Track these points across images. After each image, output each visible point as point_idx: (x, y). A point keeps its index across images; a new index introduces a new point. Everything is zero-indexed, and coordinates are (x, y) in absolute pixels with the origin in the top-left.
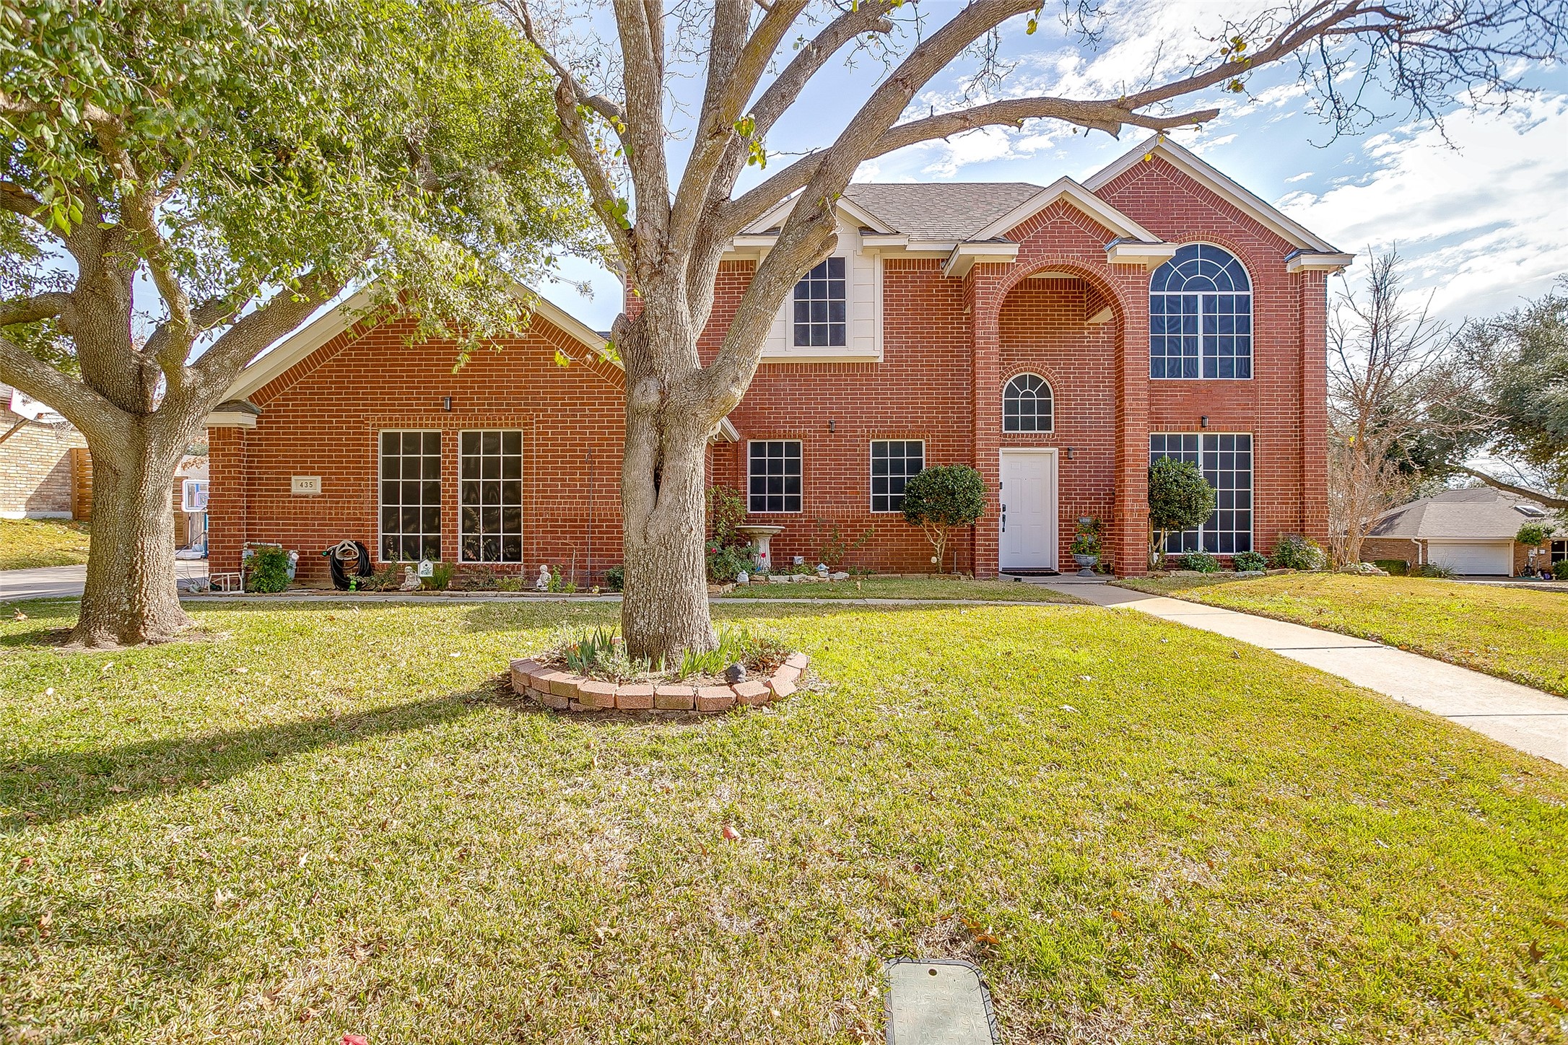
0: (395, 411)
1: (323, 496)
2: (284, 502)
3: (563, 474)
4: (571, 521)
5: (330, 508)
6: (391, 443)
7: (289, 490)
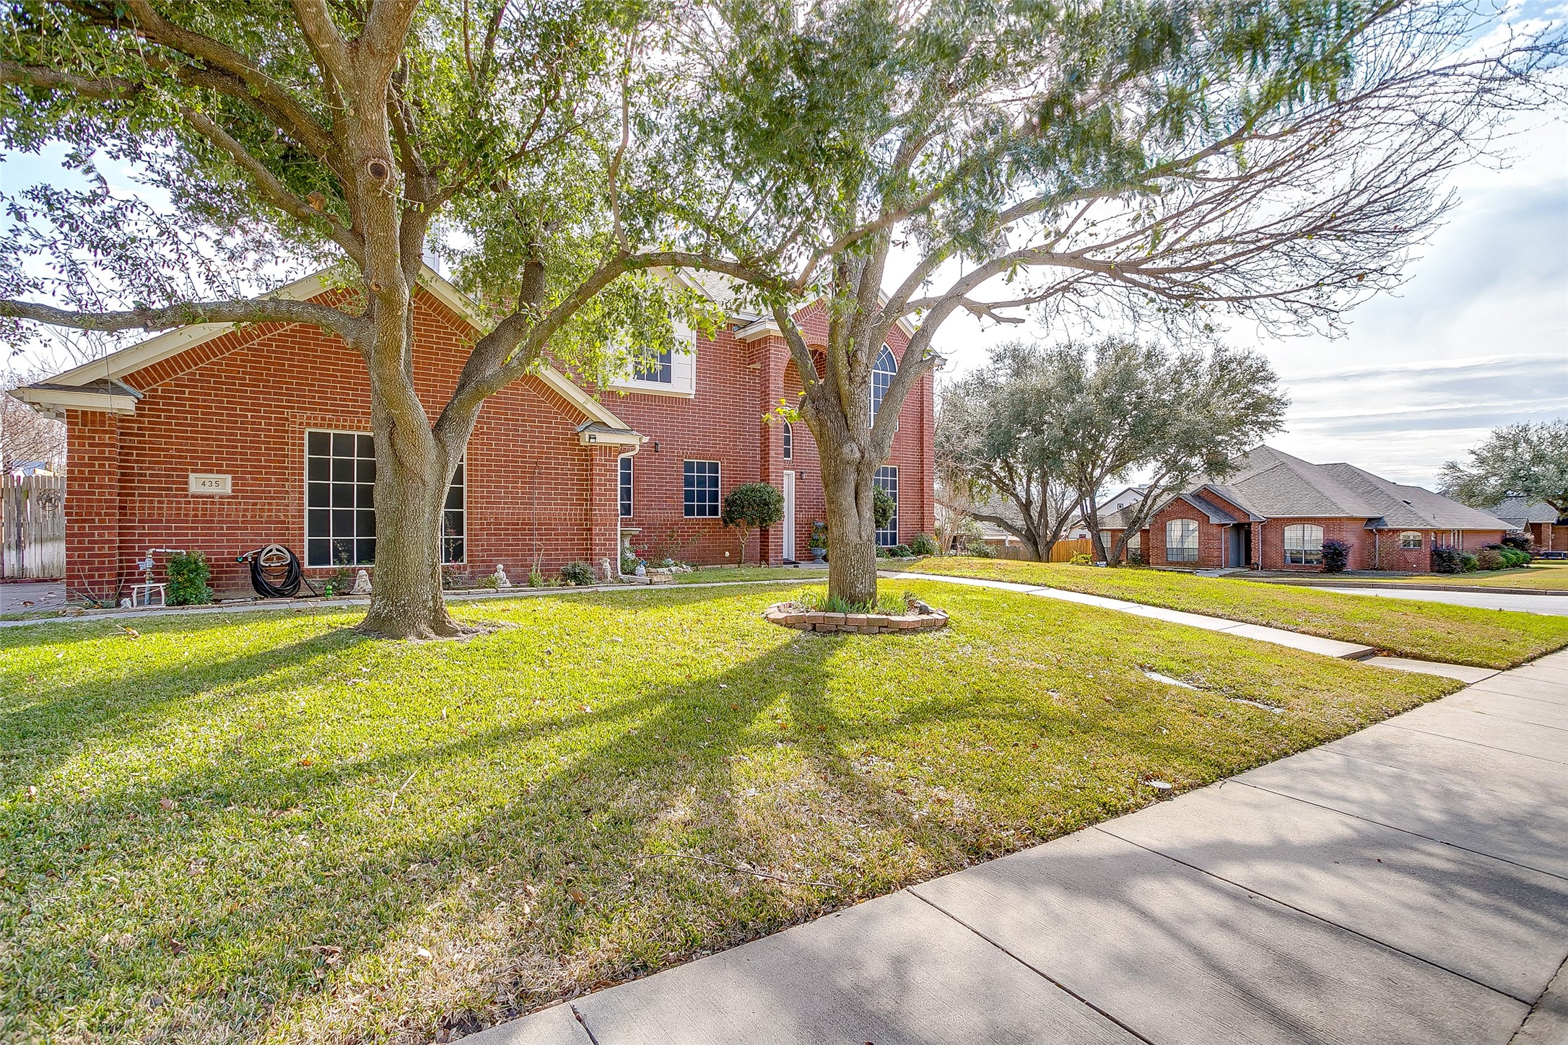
0: (328, 410)
1: (233, 497)
2: (178, 502)
3: (506, 482)
4: (513, 524)
5: (245, 510)
6: (319, 443)
7: (185, 489)
